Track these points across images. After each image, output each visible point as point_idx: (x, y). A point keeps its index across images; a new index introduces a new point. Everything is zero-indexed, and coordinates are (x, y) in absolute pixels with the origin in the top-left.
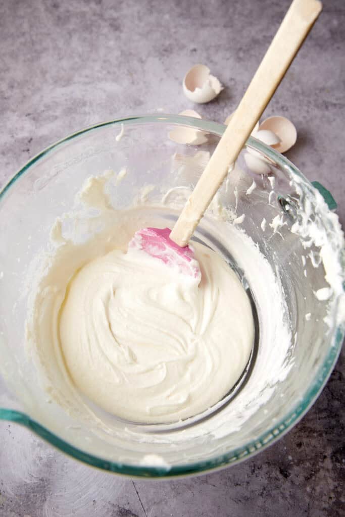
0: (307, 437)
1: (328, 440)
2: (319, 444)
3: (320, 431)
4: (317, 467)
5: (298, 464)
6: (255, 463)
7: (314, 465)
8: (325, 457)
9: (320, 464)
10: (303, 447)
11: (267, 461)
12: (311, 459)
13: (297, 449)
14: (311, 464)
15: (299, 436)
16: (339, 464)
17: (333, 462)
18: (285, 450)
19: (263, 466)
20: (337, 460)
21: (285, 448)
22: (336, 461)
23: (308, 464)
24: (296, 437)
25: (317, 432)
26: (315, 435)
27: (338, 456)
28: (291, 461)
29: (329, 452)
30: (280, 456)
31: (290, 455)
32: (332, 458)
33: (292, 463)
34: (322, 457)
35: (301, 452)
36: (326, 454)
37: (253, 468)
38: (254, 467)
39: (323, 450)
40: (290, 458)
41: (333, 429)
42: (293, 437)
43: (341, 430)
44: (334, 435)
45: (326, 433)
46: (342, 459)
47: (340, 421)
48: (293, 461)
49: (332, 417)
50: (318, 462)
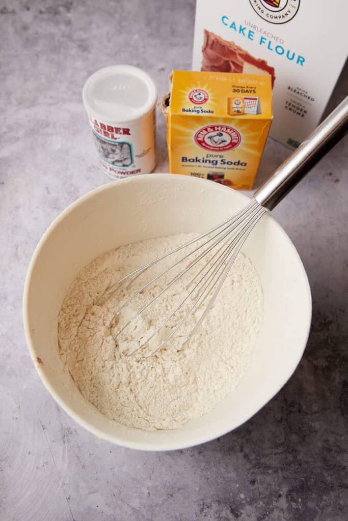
0: (262, 473)
1: (284, 477)
2: (274, 481)
3: (275, 467)
4: (271, 506)
5: (250, 503)
6: (204, 501)
7: (267, 504)
8: (280, 496)
9: (274, 503)
10: (256, 484)
11: (217, 499)
12: (265, 498)
13: (250, 486)
14: (264, 503)
15: (253, 473)
16: (295, 504)
17: (288, 501)
18: (238, 488)
19: (213, 504)
20: (293, 500)
21: (237, 485)
22: (291, 501)
23: (261, 503)
24: (250, 474)
25: (272, 469)
26: (270, 471)
27: (294, 494)
28: (243, 500)
29: (284, 490)
30: (231, 494)
31: (241, 493)
32: (287, 498)
33: (244, 502)
34: (277, 495)
35: (255, 490)
36: (281, 493)
37: (202, 507)
38: (203, 505)
39: (278, 488)
40: (242, 496)
41: (289, 465)
42: (246, 473)
43: (297, 466)
44: (291, 472)
45: (282, 470)
46: (298, 498)
47: (298, 457)
48: (245, 499)
49: (289, 452)
50: (272, 502)
